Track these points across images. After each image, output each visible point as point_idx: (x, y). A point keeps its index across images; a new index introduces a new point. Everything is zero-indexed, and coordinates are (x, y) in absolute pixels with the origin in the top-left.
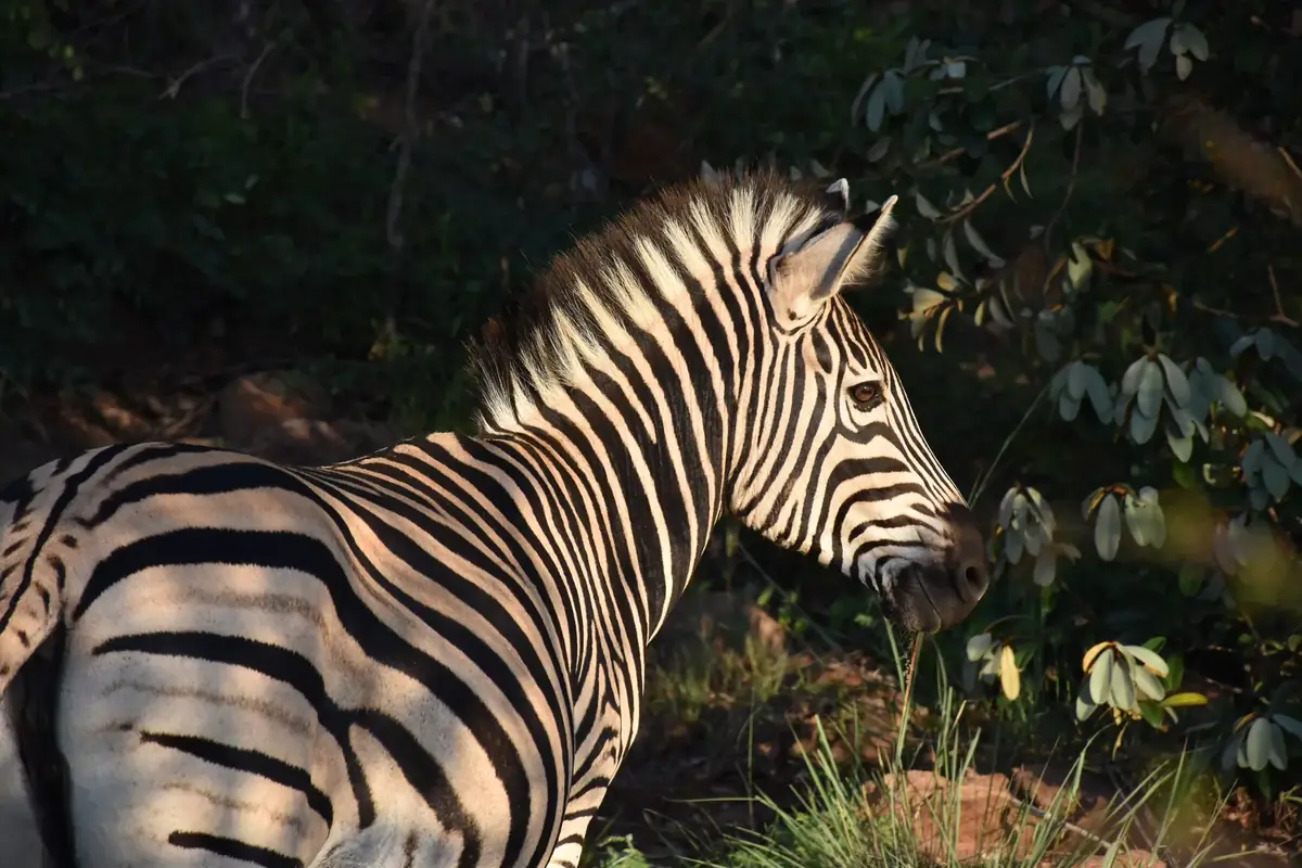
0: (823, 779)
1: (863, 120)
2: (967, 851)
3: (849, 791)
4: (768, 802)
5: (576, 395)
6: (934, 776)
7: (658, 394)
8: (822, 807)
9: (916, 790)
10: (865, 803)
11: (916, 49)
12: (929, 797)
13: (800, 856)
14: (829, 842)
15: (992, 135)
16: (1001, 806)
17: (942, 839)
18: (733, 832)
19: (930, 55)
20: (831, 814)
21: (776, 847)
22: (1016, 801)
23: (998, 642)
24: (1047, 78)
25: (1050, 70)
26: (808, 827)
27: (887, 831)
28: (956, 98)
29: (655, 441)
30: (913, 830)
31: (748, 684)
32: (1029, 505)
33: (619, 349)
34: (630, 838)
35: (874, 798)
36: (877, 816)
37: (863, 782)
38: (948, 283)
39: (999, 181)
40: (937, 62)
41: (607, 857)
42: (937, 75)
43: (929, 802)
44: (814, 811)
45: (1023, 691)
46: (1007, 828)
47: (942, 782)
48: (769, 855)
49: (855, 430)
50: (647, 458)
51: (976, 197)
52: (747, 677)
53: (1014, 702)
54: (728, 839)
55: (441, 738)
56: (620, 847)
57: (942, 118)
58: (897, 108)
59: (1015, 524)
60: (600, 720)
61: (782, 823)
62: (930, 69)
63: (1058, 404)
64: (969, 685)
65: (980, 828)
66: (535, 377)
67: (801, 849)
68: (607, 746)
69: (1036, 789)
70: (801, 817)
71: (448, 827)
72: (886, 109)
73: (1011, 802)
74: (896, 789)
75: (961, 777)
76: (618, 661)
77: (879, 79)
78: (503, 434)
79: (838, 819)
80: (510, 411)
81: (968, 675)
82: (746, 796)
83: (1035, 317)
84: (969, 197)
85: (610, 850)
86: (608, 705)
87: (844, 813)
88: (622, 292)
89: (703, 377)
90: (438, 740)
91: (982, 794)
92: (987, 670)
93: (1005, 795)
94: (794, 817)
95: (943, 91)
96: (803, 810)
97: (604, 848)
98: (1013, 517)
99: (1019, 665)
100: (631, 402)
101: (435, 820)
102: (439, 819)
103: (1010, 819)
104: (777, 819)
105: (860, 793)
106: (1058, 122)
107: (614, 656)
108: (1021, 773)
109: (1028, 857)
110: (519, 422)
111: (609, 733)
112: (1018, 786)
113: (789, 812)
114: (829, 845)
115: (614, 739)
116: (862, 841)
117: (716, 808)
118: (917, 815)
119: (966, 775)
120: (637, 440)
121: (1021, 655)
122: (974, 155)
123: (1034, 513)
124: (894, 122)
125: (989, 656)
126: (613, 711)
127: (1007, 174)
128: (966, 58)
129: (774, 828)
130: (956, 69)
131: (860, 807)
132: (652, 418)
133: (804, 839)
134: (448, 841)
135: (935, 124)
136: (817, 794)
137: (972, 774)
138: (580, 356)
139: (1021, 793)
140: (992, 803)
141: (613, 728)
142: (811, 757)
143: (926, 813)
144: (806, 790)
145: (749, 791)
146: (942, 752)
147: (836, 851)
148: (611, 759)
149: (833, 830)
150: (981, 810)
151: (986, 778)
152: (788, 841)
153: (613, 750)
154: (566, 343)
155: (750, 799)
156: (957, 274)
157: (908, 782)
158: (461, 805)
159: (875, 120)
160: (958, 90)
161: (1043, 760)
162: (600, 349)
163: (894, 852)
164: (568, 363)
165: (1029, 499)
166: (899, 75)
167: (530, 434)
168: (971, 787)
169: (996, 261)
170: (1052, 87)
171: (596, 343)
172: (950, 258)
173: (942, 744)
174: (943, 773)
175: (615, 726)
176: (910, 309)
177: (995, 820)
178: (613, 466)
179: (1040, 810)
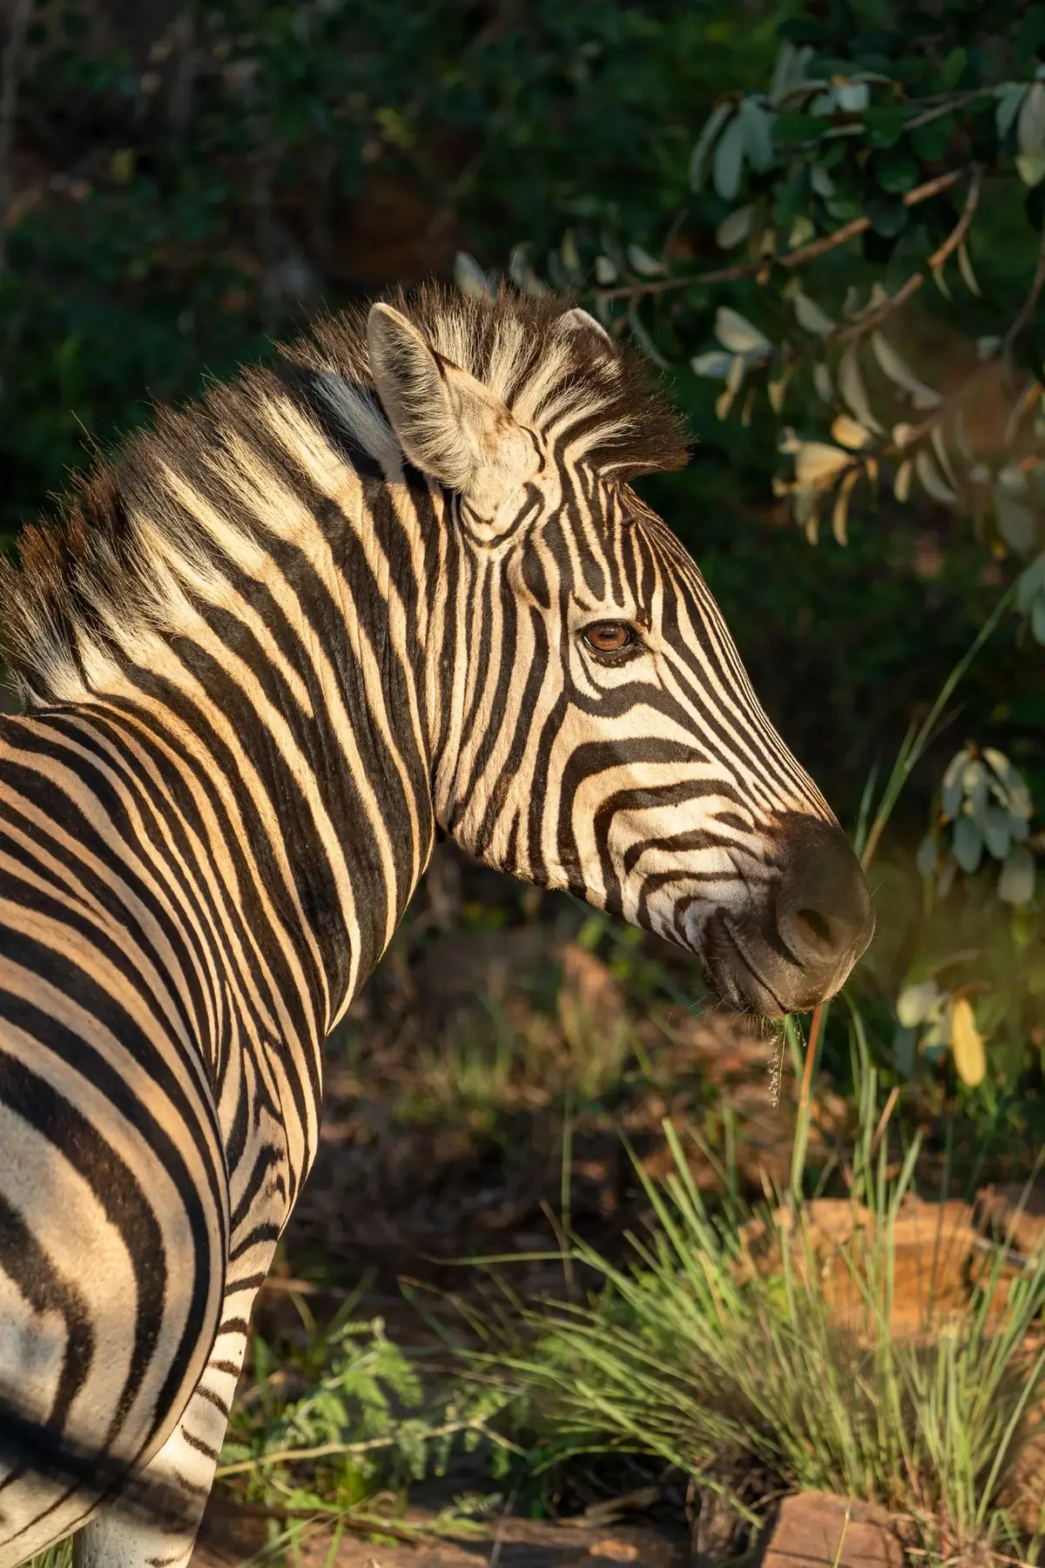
0: (679, 1220)
1: (709, 181)
2: (906, 1325)
3: (720, 1236)
4: (593, 1259)
5: (180, 645)
6: (851, 1209)
7: (310, 640)
8: (678, 1265)
9: (825, 1233)
10: (745, 1257)
11: (792, 63)
12: (845, 1243)
13: (648, 1341)
14: (690, 1318)
15: (913, 197)
16: (961, 1253)
17: (868, 1309)
18: (539, 1308)
19: (812, 72)
20: (692, 1273)
21: (608, 1330)
22: (985, 1244)
23: (946, 995)
24: (994, 104)
25: (998, 92)
26: (658, 1298)
27: (783, 1298)
28: (854, 143)
29: (311, 714)
30: (821, 1296)
31: (566, 1073)
32: (990, 780)
33: (248, 572)
34: (378, 1325)
35: (759, 1248)
36: (764, 1276)
37: (741, 1220)
38: (852, 434)
39: (927, 271)
40: (820, 84)
41: (343, 1357)
42: (822, 107)
43: (844, 1251)
44: (666, 1272)
45: (991, 1070)
46: (969, 1284)
47: (864, 1215)
48: (599, 1344)
49: (596, 696)
50: (301, 743)
51: (891, 294)
52: (563, 1060)
53: (977, 1090)
54: (531, 1319)
55: (14, 1166)
56: (364, 1340)
57: (834, 174)
58: (764, 159)
59: (969, 808)
60: (255, 1135)
61: (618, 1295)
62: (812, 96)
63: (1030, 617)
64: (904, 1063)
65: (927, 1286)
66: (110, 619)
67: (647, 1331)
68: (271, 1175)
69: (1015, 1222)
70: (647, 1281)
71: (39, 1306)
72: (746, 160)
73: (975, 1247)
74: (793, 1233)
75: (894, 1208)
76: (273, 1042)
77: (734, 114)
78: (60, 706)
79: (704, 1280)
80: (74, 673)
81: (902, 1046)
82: (558, 1249)
83: (995, 478)
84: (879, 295)
85: (349, 1346)
86: (263, 1111)
87: (713, 1272)
88: (245, 485)
89: (376, 611)
90: (10, 1170)
91: (929, 1235)
92: (933, 1039)
93: (967, 1235)
94: (636, 1282)
95: (832, 132)
96: (647, 1269)
97: (339, 1344)
98: (965, 798)
99: (981, 1029)
100: (269, 654)
101: (19, 1298)
102: (25, 1295)
103: (975, 1271)
104: (608, 1288)
105: (737, 1240)
106: (1015, 173)
107: (264, 1035)
108: (989, 1198)
109: (1001, 1329)
110: (89, 689)
111: (270, 1155)
112: (984, 1219)
113: (627, 1273)
114: (693, 1326)
115: (279, 1163)
116: (742, 1316)
117: (518, 1273)
118: (826, 1271)
119: (903, 1203)
120: (283, 713)
121: (985, 1012)
122: (888, 232)
123: (997, 790)
124: (758, 184)
125: (934, 1016)
126: (273, 1121)
127: (937, 259)
128: (870, 76)
129: (605, 1299)
130: (851, 96)
131: (738, 1263)
132: (303, 677)
133: (651, 1316)
134: (41, 1327)
135: (822, 184)
136: (670, 1243)
137: (915, 1202)
138: (183, 585)
139: (991, 1231)
140: (944, 1247)
141: (276, 1147)
142: (658, 1186)
143: (840, 1267)
144: (653, 1238)
145: (563, 1243)
146: (862, 1171)
147: (701, 1331)
148: (278, 1195)
149: (697, 1301)
150: (927, 1260)
151: (934, 1208)
152: (628, 1320)
153: (280, 1182)
154: (158, 566)
155: (564, 1255)
156: (866, 418)
157: (812, 1221)
158: (55, 1270)
159: (728, 180)
160: (856, 129)
161: (1023, 1176)
162: (218, 575)
163: (790, 1330)
164: (164, 596)
165: (989, 769)
166: (766, 107)
167: (106, 705)
168: (908, 1226)
169: (925, 398)
170: (1004, 118)
171: (208, 564)
172: (853, 394)
173: (862, 1158)
174: (864, 1200)
175: (279, 1143)
176: (791, 478)
177: (952, 1276)
178: (247, 752)
179: (1021, 1257)
